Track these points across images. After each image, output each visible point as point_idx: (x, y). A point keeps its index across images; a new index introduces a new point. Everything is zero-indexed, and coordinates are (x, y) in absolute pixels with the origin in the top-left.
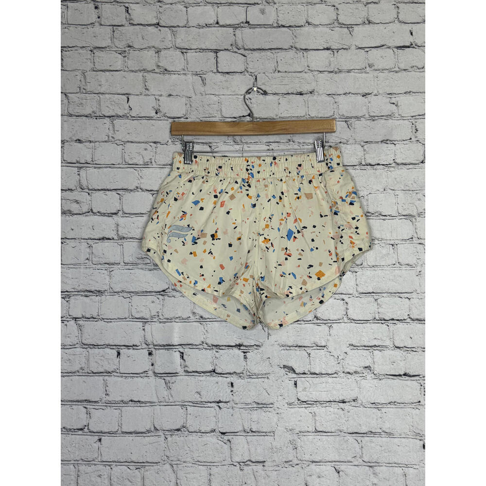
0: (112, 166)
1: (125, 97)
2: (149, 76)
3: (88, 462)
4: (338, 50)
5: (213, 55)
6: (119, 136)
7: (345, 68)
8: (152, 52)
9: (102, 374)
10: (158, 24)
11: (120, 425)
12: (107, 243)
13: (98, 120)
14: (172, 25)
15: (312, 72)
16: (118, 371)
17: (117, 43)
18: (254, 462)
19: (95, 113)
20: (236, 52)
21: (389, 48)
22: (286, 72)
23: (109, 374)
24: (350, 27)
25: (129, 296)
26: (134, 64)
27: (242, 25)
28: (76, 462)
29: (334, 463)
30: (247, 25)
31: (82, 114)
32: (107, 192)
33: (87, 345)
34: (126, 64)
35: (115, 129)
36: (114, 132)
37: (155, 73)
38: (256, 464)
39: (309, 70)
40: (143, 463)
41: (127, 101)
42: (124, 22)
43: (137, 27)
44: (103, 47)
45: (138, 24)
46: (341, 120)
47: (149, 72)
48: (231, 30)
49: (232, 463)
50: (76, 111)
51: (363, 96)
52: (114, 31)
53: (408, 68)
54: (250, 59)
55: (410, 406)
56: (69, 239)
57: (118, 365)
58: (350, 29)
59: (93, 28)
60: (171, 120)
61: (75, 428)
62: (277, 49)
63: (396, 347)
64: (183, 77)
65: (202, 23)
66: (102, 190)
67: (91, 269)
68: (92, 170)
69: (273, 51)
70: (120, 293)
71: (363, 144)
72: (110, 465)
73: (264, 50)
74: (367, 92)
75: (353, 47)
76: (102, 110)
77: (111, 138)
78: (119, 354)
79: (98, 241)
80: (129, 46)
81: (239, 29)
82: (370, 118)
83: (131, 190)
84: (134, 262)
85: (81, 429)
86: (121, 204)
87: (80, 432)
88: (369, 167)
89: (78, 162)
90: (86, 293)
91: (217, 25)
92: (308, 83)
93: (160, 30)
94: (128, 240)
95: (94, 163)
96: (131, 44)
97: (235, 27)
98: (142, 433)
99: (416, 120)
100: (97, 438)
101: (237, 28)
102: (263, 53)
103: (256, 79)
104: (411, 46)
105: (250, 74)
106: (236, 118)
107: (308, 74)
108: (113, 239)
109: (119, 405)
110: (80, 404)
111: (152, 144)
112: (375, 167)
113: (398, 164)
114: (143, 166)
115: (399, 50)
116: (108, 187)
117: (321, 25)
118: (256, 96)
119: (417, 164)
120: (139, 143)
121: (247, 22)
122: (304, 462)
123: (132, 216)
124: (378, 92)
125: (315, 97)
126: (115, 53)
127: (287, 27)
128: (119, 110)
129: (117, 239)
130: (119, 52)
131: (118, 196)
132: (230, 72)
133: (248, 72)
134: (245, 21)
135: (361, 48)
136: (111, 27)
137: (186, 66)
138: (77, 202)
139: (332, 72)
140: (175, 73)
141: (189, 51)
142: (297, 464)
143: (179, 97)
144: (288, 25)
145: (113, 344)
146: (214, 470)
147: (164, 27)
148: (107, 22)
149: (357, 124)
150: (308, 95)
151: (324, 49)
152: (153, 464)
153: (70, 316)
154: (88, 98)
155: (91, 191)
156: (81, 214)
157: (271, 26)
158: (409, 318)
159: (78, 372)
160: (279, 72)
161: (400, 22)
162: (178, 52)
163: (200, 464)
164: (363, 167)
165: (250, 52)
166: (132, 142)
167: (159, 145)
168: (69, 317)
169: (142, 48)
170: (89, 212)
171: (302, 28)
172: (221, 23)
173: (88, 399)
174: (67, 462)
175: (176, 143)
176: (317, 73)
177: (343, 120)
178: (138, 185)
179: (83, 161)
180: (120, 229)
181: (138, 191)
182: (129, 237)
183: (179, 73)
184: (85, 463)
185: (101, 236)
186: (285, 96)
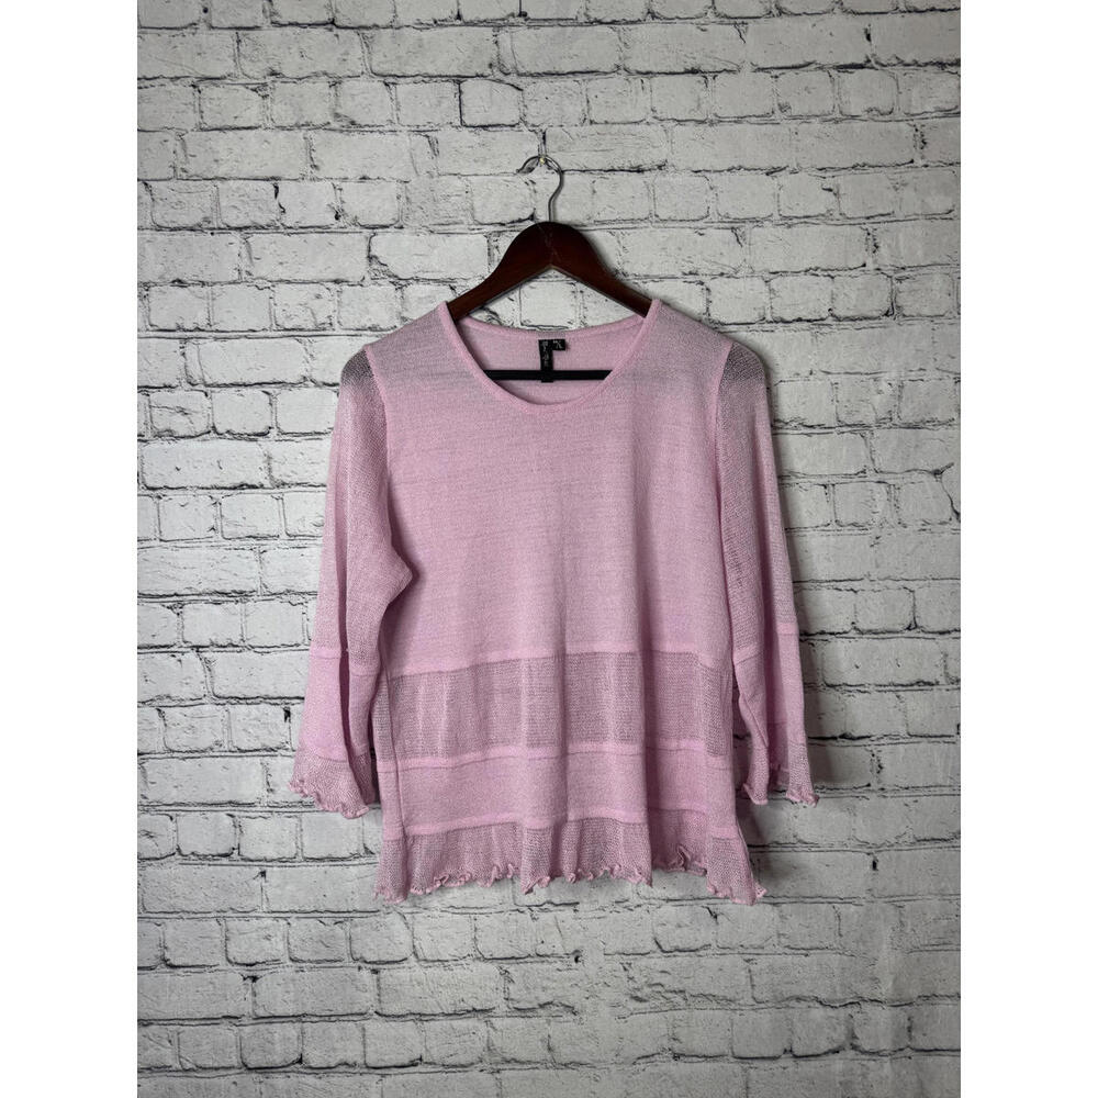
0: (250, 334)
1: (269, 186)
2: (317, 137)
3: (245, 914)
4: (716, 73)
5: (450, 87)
6: (261, 270)
7: (731, 112)
8: (322, 85)
9: (257, 753)
10: (333, 23)
11: (299, 844)
12: (250, 496)
13: (216, 236)
14: (364, 23)
15: (664, 123)
16: (288, 746)
17: (248, 67)
18: (557, 905)
19: (209, 222)
20: (500, 81)
21: (821, 68)
22: (606, 122)
23: (272, 753)
24: (739, 22)
25: (302, 600)
26: (286, 111)
27: (512, 20)
28: (223, 914)
29: (708, 901)
30: (521, 20)
31: (182, 225)
32: (244, 390)
33: (224, 698)
34: (268, 113)
35: (254, 255)
36: (251, 261)
37: (330, 130)
38: (561, 908)
39: (655, 118)
40: (349, 912)
41: (273, 195)
42: (260, 20)
43: (288, 30)
44: (219, 76)
45: (291, 24)
46: (721, 225)
47: (317, 128)
48: (488, 32)
49: (516, 908)
50: (168, 218)
51: (767, 174)
52: (239, 41)
53: (860, 113)
54: (531, 97)
55: (853, 794)
56: (172, 489)
57: (287, 734)
58: (741, 28)
59: (193, 34)
60: (367, 232)
61: (214, 853)
62: (588, 72)
63: (828, 686)
64: (390, 138)
65: (426, 18)
66: (233, 385)
67: (222, 549)
68: (210, 345)
69: (579, 78)
70: (283, 596)
71: (767, 276)
72: (285, 919)
73: (559, 75)
74: (775, 166)
75: (747, 68)
76: (223, 215)
77: (244, 275)
78: (288, 714)
79: (232, 492)
80: (274, 74)
81: (507, 29)
82: (783, 222)
83: (293, 385)
84: (308, 533)
85: (226, 855)
86: (274, 412)
87: (225, 861)
88: (781, 324)
89: (180, 328)
90: (215, 598)
91: (458, 22)
92: (654, 147)
93: (337, 36)
94: (293, 488)
95: (213, 328)
96: (277, 69)
97: (497, 25)
98: (343, 859)
99: (875, 226)
100: (258, 870)
101: (500, 27)
102: (559, 83)
103: (544, 138)
104: (869, 65)
105: (531, 128)
106: (503, 225)
107: (653, 127)
108: (262, 486)
109: (294, 810)
110: (219, 808)
111: (331, 285)
112: (792, 326)
113: (838, 319)
114: (315, 333)
115: (840, 74)
116: (245, 380)
117: (678, 18)
118: (545, 176)
119: (875, 319)
120: (304, 282)
121: (523, 14)
122: (653, 901)
123: (298, 439)
124: (798, 165)
125: (669, 177)
126: (242, 88)
127: (607, 23)
128: (259, 214)
129: (270, 486)
130: (254, 87)
131: (267, 396)
132: (490, 126)
133: (526, 123)
134: (517, 12)
135: (763, 69)
136: (233, 32)
137: (395, 113)
138: (183, 412)
139: (703, 122)
140: (371, 129)
141: (402, 80)
142: (639, 906)
143: (383, 183)
144: (609, 20)
145: (276, 695)
146: (483, 921)
147: (346, 28)
148: (223, 20)
149: (755, 234)
150: (654, 173)
151: (687, 72)
152: (365, 915)
153: (185, 642)
154: (193, 189)
155: (209, 387)
156: (192, 437)
157: (575, 22)
158: (855, 628)
159: (212, 749)
160: (591, 122)
161: (845, 11)
162: (377, 84)
163: (457, 911)
164: (767, 326)
165: (530, 79)
166: (289, 282)
167: (345, 287)
168: (185, 645)
169: (301, 76)
170: (209, 432)
171: (638, 26)
172: (467, 17)
173: (233, 799)
174: (204, 915)
175: (380, 282)
176: (673, 124)
177: (727, 225)
178: (307, 374)
179: (191, 327)
180: (274, 465)
181: (307, 386)
182: (294, 481)
183: (381, 129)
184: (240, 915)
185: (238, 482)
186: (607, 175)
